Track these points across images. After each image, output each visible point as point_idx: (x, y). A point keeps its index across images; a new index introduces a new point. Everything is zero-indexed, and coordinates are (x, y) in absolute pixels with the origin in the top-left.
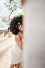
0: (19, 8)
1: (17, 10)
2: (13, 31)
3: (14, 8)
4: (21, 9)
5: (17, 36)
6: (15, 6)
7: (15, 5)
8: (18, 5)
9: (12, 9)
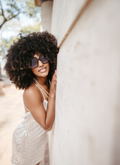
0: (24, 13)
1: (19, 19)
2: (17, 79)
3: (9, 11)
4: (31, 15)
5: (31, 91)
6: (12, 5)
7: (13, 3)
8: (22, 5)
9: (3, 15)
